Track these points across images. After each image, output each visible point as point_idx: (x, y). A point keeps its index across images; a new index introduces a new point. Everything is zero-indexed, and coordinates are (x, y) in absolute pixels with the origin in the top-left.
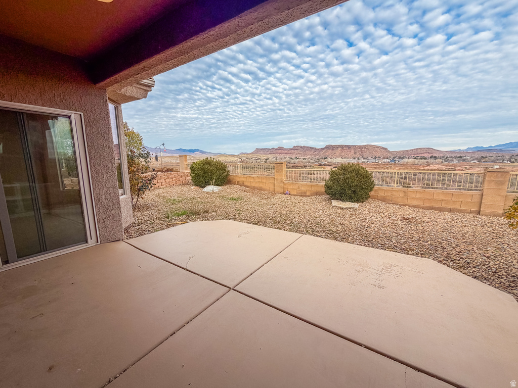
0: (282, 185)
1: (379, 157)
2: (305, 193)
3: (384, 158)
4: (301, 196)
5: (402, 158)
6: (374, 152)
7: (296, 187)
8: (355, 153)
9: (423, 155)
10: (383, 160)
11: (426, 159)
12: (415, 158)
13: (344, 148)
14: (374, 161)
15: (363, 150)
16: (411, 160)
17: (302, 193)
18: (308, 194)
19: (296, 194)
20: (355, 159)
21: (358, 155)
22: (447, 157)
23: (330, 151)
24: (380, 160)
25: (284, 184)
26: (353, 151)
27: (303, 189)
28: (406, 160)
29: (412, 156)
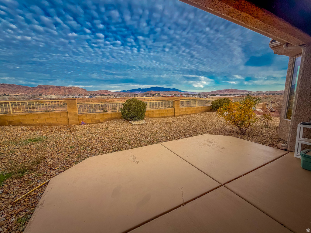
0: (77, 117)
1: (82, 95)
2: (99, 120)
3: (85, 95)
4: (96, 123)
5: (95, 95)
6: (78, 92)
7: (91, 117)
8: (65, 92)
9: (104, 94)
10: (85, 97)
11: (106, 96)
12: (101, 95)
13: (56, 88)
14: (79, 97)
15: (71, 90)
16: (100, 96)
17: (96, 121)
18: (101, 121)
19: (91, 122)
20: (65, 95)
21: (67, 93)
22: (114, 95)
23: (43, 90)
24: (83, 97)
25: (79, 116)
26: (63, 90)
27: (97, 118)
28: (97, 96)
29: (100, 94)
